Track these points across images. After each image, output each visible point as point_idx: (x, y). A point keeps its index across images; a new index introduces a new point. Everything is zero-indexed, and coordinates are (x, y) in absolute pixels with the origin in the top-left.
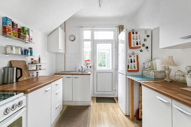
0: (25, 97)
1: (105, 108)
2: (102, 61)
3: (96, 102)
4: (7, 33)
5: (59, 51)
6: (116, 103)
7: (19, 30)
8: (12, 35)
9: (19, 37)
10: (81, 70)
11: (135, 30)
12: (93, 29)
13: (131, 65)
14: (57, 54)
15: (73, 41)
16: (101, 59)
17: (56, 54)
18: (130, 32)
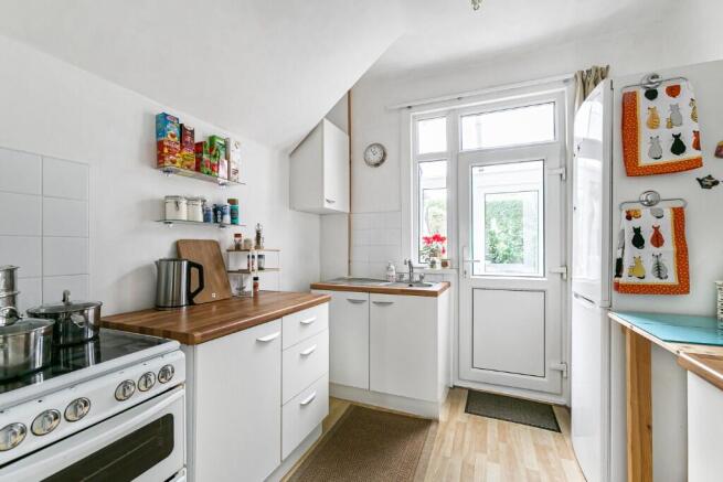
0: (182, 355)
1: (502, 446)
2: (515, 239)
3: (466, 411)
4: (167, 159)
5: (326, 205)
6: (560, 431)
7: (199, 147)
8: (178, 164)
9: (198, 169)
10: (406, 277)
11: (663, 76)
12: (454, 110)
13: (638, 261)
14: (324, 215)
15: (377, 165)
16: (510, 232)
17: (321, 215)
18: (631, 90)
